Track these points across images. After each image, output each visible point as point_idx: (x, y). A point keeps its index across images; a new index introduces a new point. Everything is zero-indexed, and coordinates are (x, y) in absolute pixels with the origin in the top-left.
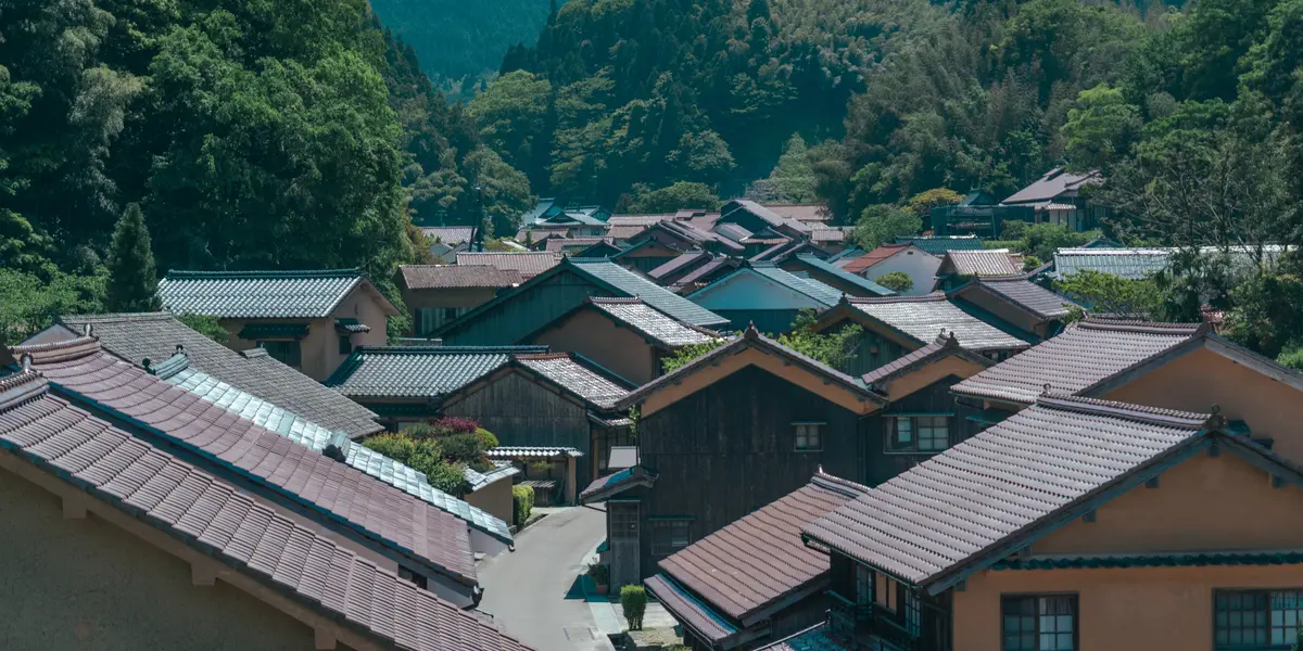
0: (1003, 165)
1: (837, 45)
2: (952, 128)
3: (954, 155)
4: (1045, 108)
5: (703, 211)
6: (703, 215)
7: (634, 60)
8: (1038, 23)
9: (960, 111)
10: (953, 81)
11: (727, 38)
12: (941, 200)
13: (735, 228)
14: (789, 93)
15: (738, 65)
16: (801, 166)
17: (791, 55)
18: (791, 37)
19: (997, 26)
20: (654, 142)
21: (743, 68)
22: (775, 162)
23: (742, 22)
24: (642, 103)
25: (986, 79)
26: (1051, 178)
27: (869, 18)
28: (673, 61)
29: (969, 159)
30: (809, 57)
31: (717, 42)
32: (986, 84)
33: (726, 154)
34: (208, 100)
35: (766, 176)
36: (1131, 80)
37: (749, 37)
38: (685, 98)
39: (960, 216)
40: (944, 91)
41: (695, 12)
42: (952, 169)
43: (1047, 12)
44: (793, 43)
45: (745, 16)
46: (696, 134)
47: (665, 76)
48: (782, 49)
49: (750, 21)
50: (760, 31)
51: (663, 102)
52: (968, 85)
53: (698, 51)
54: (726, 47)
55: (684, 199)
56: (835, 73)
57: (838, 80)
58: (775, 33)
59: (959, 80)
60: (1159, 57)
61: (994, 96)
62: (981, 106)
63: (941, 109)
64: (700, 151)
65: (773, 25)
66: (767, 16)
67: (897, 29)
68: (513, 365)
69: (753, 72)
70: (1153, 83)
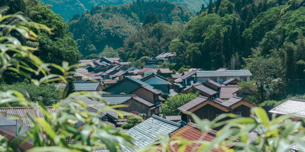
0: (153, 52)
1: (113, 30)
2: (144, 46)
3: (145, 50)
4: (159, 42)
5: (97, 59)
6: (97, 60)
7: (78, 32)
8: (157, 27)
9: (145, 43)
10: (143, 37)
11: (94, 29)
12: (146, 58)
13: (104, 62)
14: (105, 38)
15: (96, 33)
16: (108, 50)
17: (105, 31)
18: (105, 28)
19: (150, 28)
20: (82, 46)
21: (97, 34)
22: (103, 50)
23: (97, 26)
24: (80, 40)
25: (149, 37)
26: (163, 54)
27: (118, 25)
28: (85, 32)
29: (147, 50)
30: (109, 32)
31: (93, 29)
32: (149, 38)
33: (95, 49)
34: (48, 46)
35: (102, 52)
36: (181, 38)
37: (98, 28)
38: (88, 39)
39: (150, 61)
40: (142, 39)
41: (88, 24)
42: (145, 52)
43: (159, 26)
44: (106, 29)
45: (97, 25)
46: (90, 45)
47: (84, 35)
48: (104, 30)
49: (98, 26)
50: (100, 27)
51: (84, 40)
52: (146, 38)
53: (89, 31)
54: (94, 30)
55: (93, 57)
56: (113, 34)
57: (114, 35)
58: (102, 27)
59: (144, 37)
60: (185, 34)
61: (151, 40)
62: (149, 42)
63: (142, 43)
64: (91, 48)
65: (102, 26)
66: (101, 25)
67: (123, 27)
68: (132, 99)
69: (99, 34)
70: (185, 39)
